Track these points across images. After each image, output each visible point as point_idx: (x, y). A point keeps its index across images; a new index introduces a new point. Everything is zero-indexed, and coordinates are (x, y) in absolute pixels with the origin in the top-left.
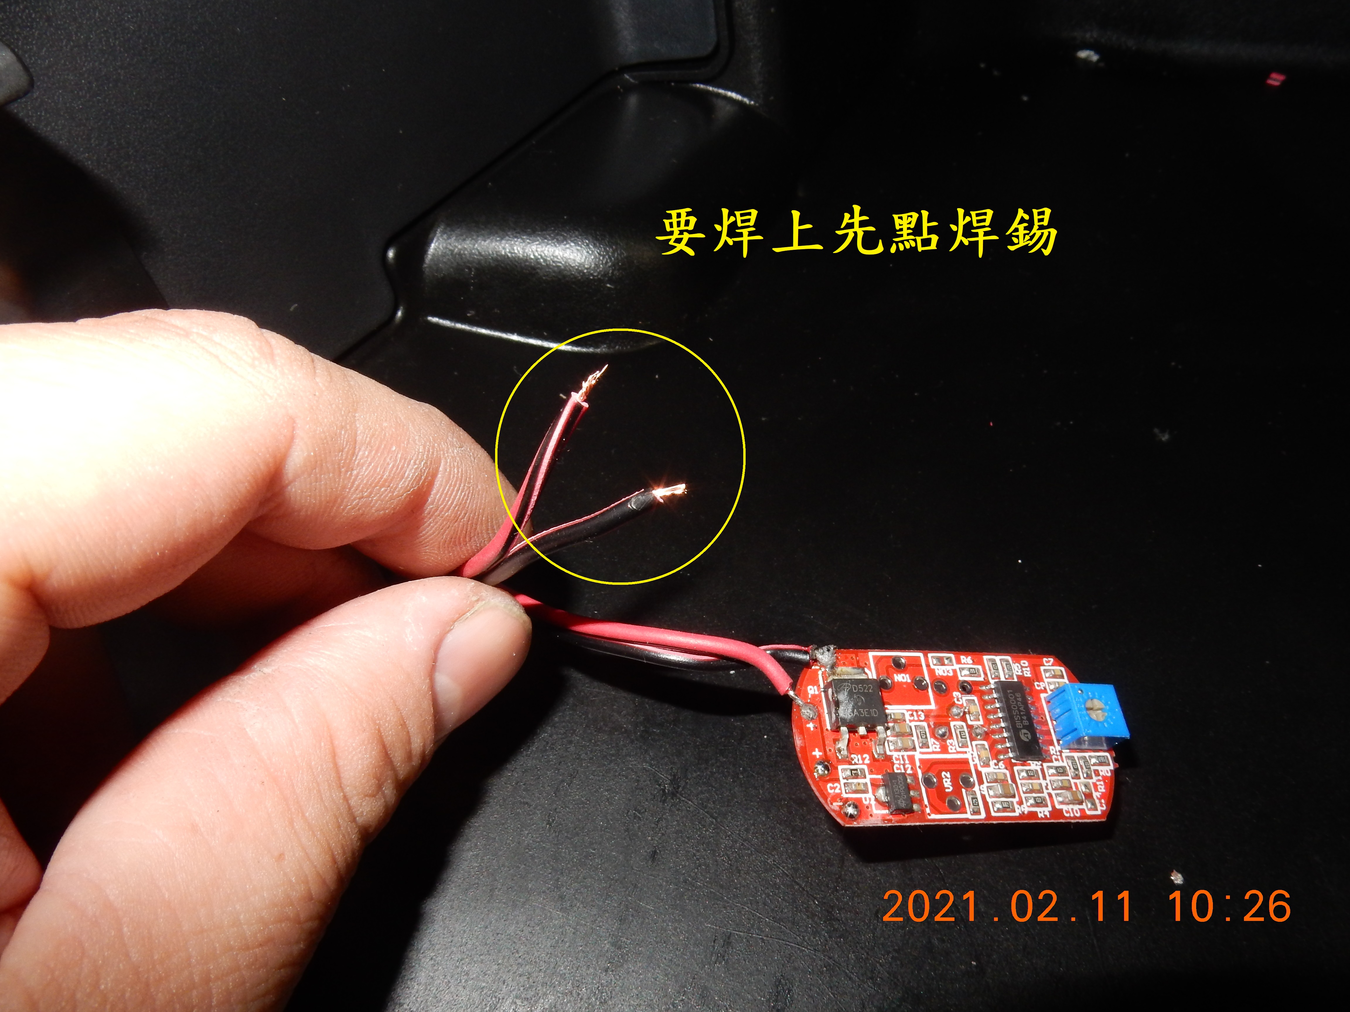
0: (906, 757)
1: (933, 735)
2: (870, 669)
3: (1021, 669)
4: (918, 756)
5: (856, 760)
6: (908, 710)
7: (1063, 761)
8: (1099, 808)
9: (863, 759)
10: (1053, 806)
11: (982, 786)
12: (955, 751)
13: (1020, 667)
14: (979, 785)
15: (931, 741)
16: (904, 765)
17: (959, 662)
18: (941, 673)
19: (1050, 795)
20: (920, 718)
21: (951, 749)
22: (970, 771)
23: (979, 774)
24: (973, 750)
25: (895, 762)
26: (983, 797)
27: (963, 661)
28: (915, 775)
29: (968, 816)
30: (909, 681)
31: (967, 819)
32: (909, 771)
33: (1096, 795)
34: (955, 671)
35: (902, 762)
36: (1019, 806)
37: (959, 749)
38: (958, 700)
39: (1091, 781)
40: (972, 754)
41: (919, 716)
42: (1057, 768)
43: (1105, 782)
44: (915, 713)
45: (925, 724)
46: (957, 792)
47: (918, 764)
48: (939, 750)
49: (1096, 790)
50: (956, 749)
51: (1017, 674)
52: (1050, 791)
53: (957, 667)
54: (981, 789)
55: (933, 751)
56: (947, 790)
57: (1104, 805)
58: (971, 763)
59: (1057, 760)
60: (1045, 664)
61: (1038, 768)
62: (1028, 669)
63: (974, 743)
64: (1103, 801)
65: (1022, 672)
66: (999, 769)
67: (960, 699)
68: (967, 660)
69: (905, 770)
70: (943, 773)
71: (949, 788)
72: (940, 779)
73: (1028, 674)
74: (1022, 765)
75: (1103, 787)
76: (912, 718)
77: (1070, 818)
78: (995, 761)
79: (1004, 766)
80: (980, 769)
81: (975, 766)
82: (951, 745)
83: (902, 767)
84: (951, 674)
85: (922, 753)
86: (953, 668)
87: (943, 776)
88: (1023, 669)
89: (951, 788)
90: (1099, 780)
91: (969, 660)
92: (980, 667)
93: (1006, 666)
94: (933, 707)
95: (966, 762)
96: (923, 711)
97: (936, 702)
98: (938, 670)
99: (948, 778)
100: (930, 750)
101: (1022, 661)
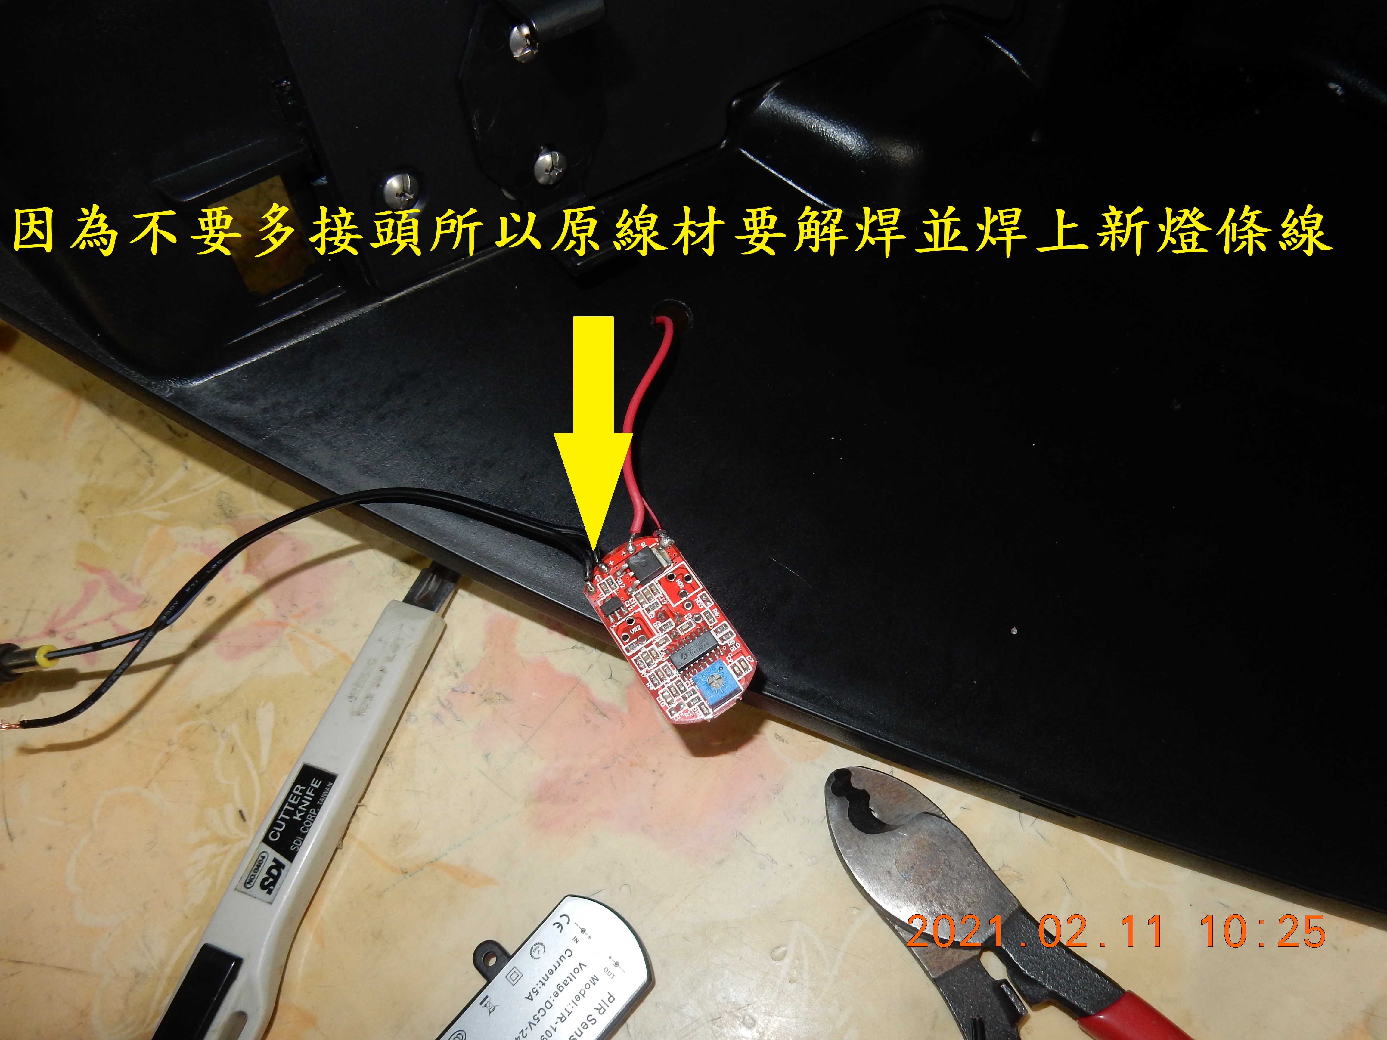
0: (636, 604)
1: (657, 613)
2: (674, 566)
4: (640, 610)
5: (619, 582)
6: (663, 594)
9: (622, 585)
10: (657, 691)
11: (644, 648)
13: (734, 643)
15: (653, 613)
17: (712, 608)
18: (697, 602)
19: (663, 686)
20: (663, 602)
22: (648, 639)
23: (651, 644)
24: (662, 636)
25: (630, 600)
26: (639, 651)
28: (629, 613)
29: (624, 648)
30: (681, 588)
31: (621, 648)
32: (629, 609)
33: (680, 712)
34: (704, 609)
35: (632, 604)
36: (645, 671)
37: (658, 628)
39: (687, 707)
40: (659, 636)
42: (682, 685)
43: (693, 716)
44: (663, 598)
45: (661, 606)
46: (633, 637)
47: (636, 611)
48: (650, 618)
52: (666, 686)
53: (707, 608)
56: (631, 631)
58: (654, 638)
59: (688, 684)
60: (747, 658)
61: (675, 674)
63: (667, 635)
64: (680, 718)
65: (731, 646)
66: (660, 654)
67: (688, 618)
68: (716, 613)
69: (629, 607)
70: (639, 626)
72: (635, 626)
73: (732, 650)
74: (671, 665)
75: (688, 715)
76: (660, 598)
77: (657, 702)
78: (664, 650)
79: (663, 655)
80: (654, 643)
81: (654, 641)
83: (629, 604)
84: (702, 607)
85: (643, 610)
86: (705, 607)
87: (637, 626)
88: (734, 646)
89: (633, 633)
90: (691, 713)
91: (717, 614)
92: (716, 621)
93: (728, 635)
94: (674, 606)
95: (653, 635)
96: (667, 601)
97: (677, 606)
98: (699, 600)
99: (638, 629)
100: (648, 614)
101: (738, 643)
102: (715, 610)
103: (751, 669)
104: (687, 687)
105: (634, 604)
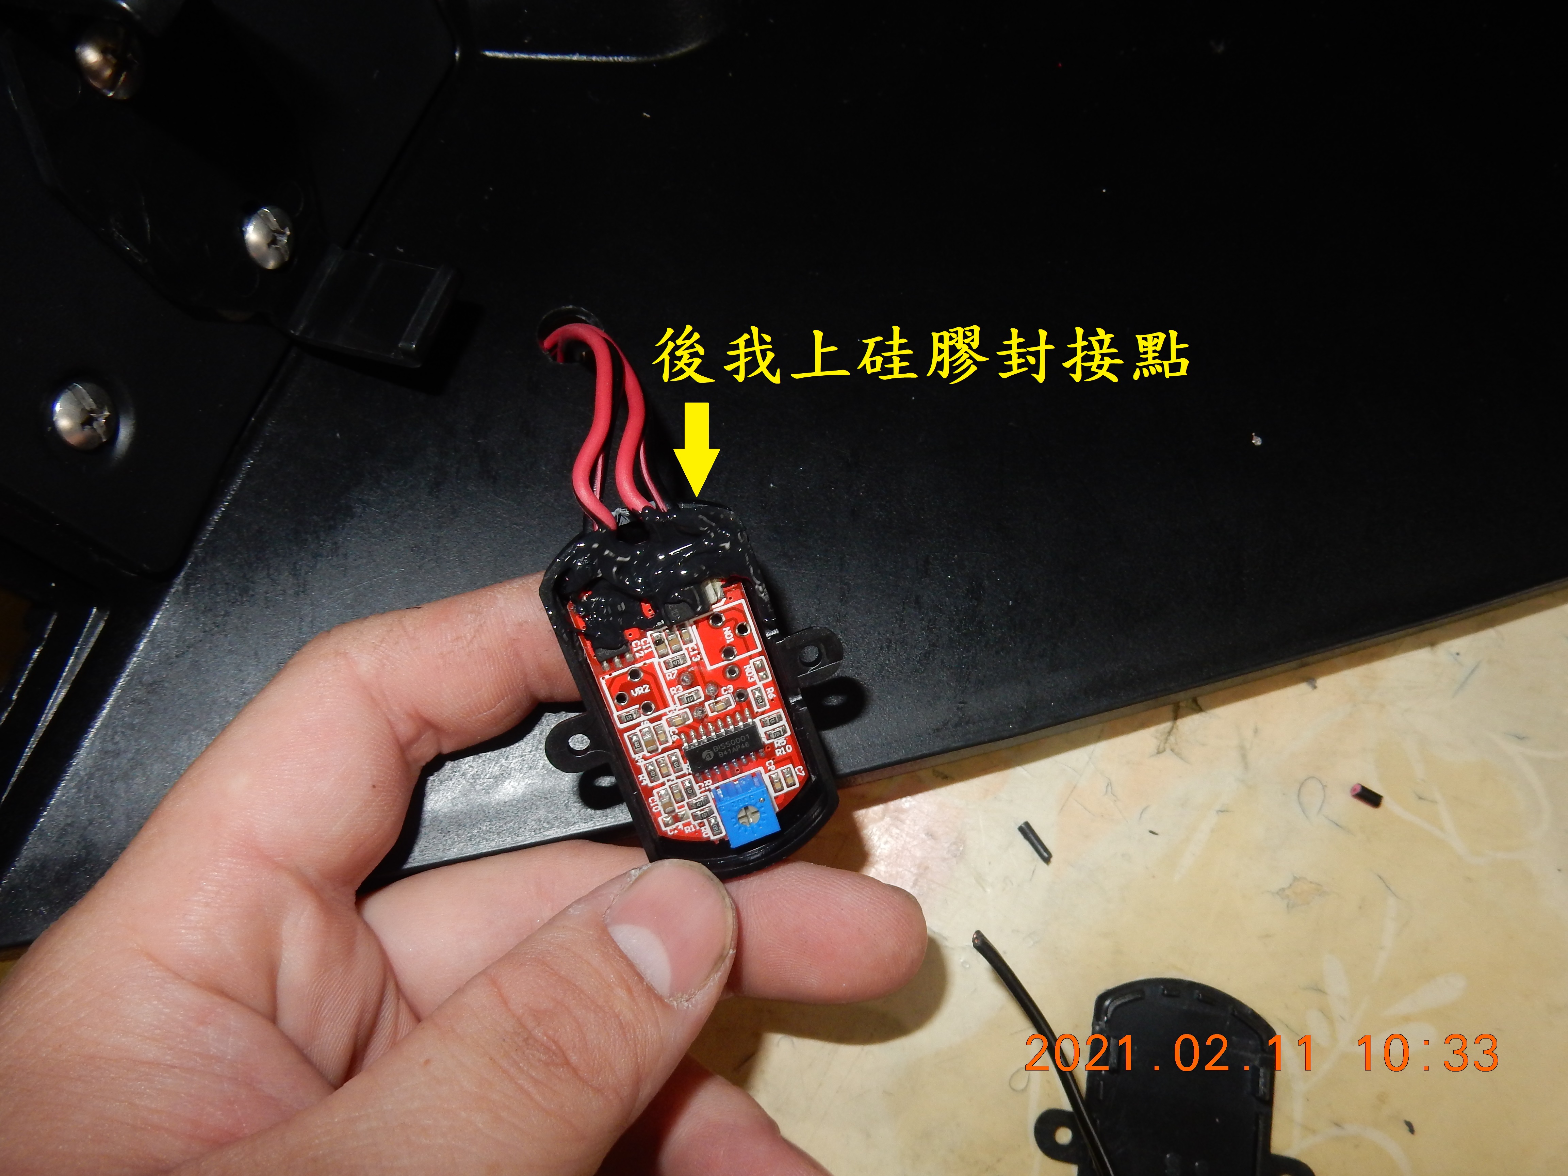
0: (650, 650)
1: (680, 673)
2: (726, 603)
3: (782, 746)
4: (655, 660)
6: (697, 645)
7: (701, 793)
8: (668, 829)
10: (653, 788)
11: (648, 722)
12: (673, 694)
13: (784, 744)
14: (648, 720)
15: (675, 671)
16: (641, 649)
17: (766, 686)
18: (747, 671)
19: (663, 784)
20: (693, 658)
21: (673, 690)
22: (657, 710)
23: (659, 718)
24: (680, 710)
25: (642, 640)
26: (639, 724)
27: (768, 689)
28: (636, 661)
29: (616, 714)
30: (728, 642)
31: (612, 714)
32: (638, 655)
33: (680, 825)
34: (754, 683)
35: (644, 647)
36: (641, 757)
37: (676, 697)
38: (725, 690)
39: (691, 819)
40: (675, 710)
41: (695, 656)
42: (692, 787)
43: (696, 832)
44: (696, 652)
45: (689, 663)
46: (634, 701)
47: (648, 662)
48: (668, 679)
49: (684, 825)
50: (675, 694)
51: (775, 743)
52: (668, 784)
53: (760, 684)
54: (645, 722)
55: (666, 675)
56: (632, 691)
57: (673, 832)
58: (667, 710)
59: (700, 787)
60: (796, 769)
61: (685, 771)
62: (784, 753)
63: (687, 710)
64: (676, 832)
65: (779, 748)
66: (671, 736)
67: (727, 692)
68: (771, 693)
69: (638, 651)
70: (648, 686)
71: (635, 693)
72: (641, 684)
73: (779, 753)
74: (682, 757)
75: (689, 830)
76: (690, 650)
77: (649, 804)
78: (677, 732)
79: (675, 740)
80: (664, 718)
81: (665, 714)
82: (678, 690)
83: (640, 648)
84: (751, 680)
85: (659, 664)
86: (758, 681)
87: (644, 686)
88: (782, 748)
89: (636, 695)
90: (695, 827)
91: (772, 696)
92: (768, 707)
93: (780, 731)
94: (710, 668)
95: (666, 705)
96: (701, 659)
97: (715, 670)
98: (750, 667)
99: (644, 691)
100: (665, 671)
101: (790, 746)
102: (770, 690)
103: (797, 785)
104: (698, 791)
105: (647, 649)
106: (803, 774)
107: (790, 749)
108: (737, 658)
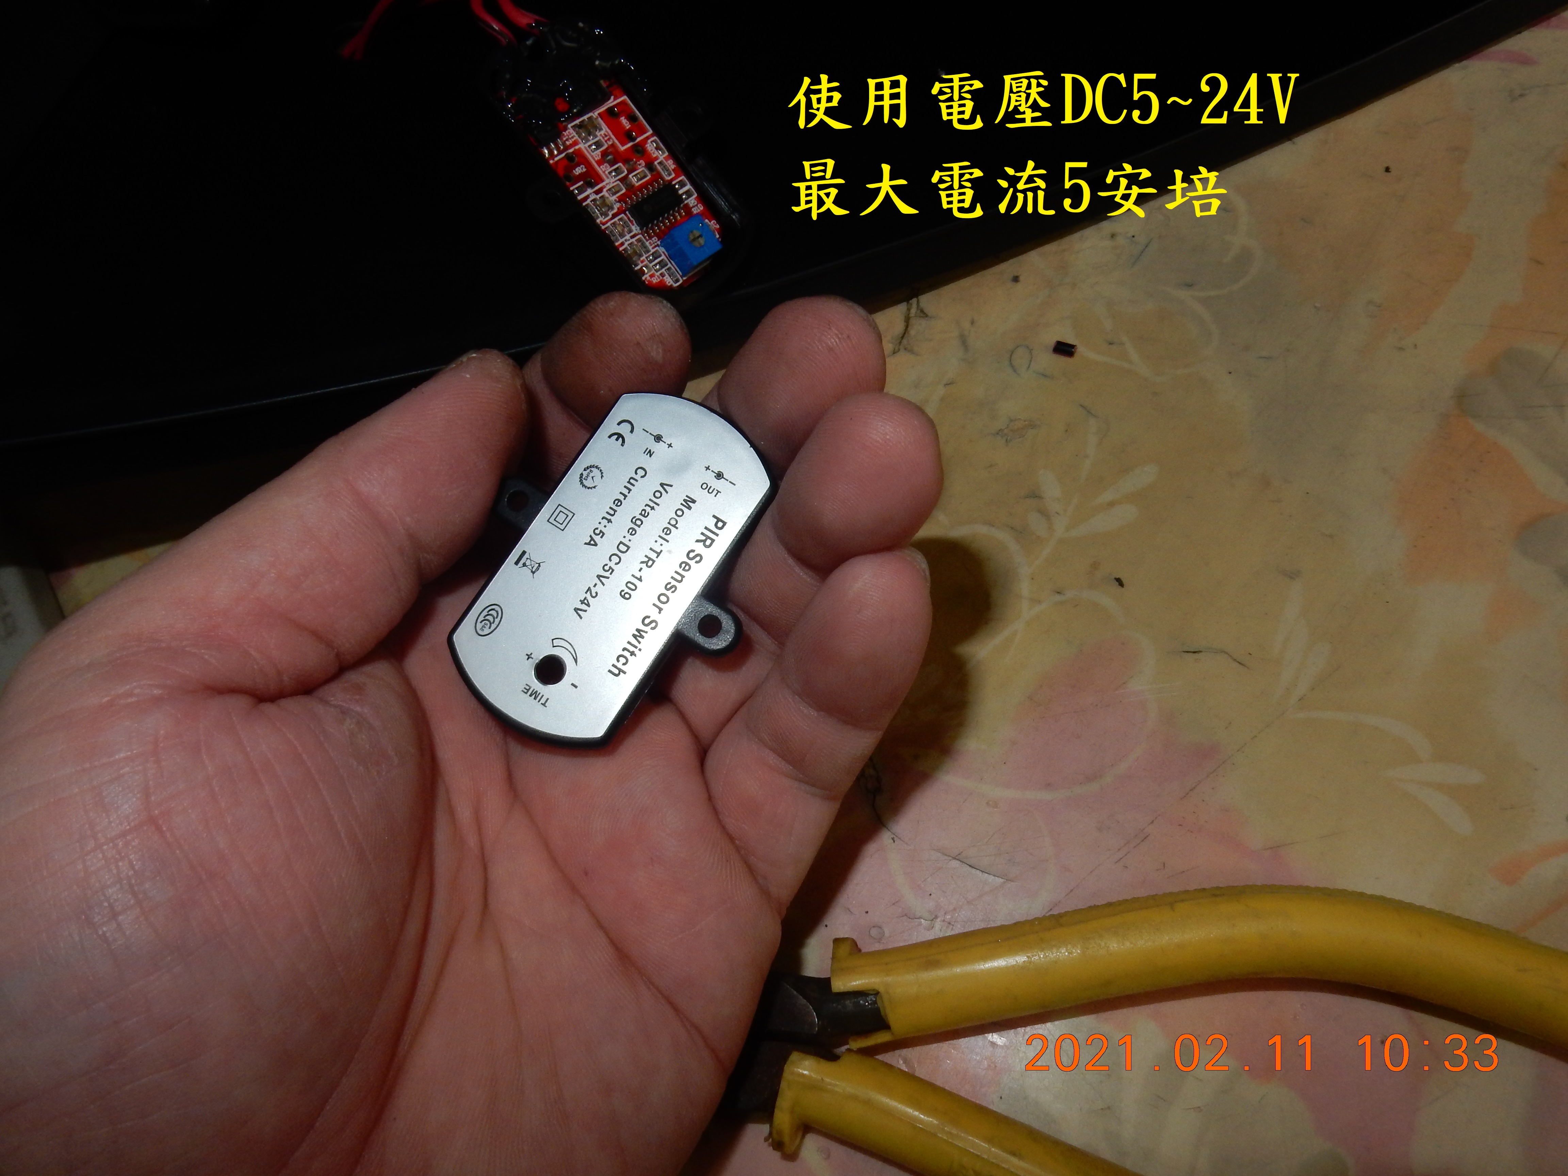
0: (575, 138)
1: (603, 153)
2: (615, 99)
4: (582, 146)
6: (606, 131)
7: (652, 248)
11: (594, 194)
13: (696, 204)
14: (594, 192)
15: (598, 152)
16: (569, 138)
18: (649, 149)
19: (623, 244)
20: (608, 142)
21: (603, 168)
22: (597, 184)
23: (600, 190)
24: (613, 183)
25: (567, 132)
26: (588, 197)
27: (668, 162)
28: (568, 147)
30: (628, 128)
32: (567, 143)
33: (648, 277)
34: (656, 158)
35: (570, 136)
37: (607, 173)
38: (639, 165)
39: (654, 271)
40: (610, 183)
41: (608, 140)
42: (645, 245)
43: (663, 281)
44: (608, 137)
45: (606, 146)
46: (578, 179)
47: (577, 147)
48: (596, 159)
49: (651, 277)
50: (605, 171)
51: (689, 203)
52: (626, 244)
53: (661, 158)
54: (592, 194)
55: (594, 155)
56: (574, 171)
58: (604, 183)
59: (650, 243)
60: (712, 222)
61: (635, 231)
62: (699, 211)
63: (619, 182)
64: (647, 282)
65: (694, 207)
66: (615, 204)
67: (641, 166)
68: (672, 164)
69: (567, 140)
71: (576, 172)
72: (577, 164)
73: (695, 211)
74: (629, 219)
76: (603, 136)
78: (617, 200)
79: (618, 206)
80: (605, 190)
81: (604, 187)
83: (567, 137)
84: (654, 156)
86: (659, 156)
87: (581, 166)
88: (696, 207)
89: (577, 174)
90: (659, 278)
91: (673, 167)
92: (673, 175)
93: (688, 193)
94: (623, 148)
95: (602, 181)
96: (613, 141)
97: (626, 150)
98: (650, 146)
99: (582, 170)
100: (592, 153)
101: (701, 205)
102: (671, 162)
103: (718, 236)
104: (650, 248)
105: (573, 137)
106: (718, 226)
107: (701, 208)
108: (639, 139)
